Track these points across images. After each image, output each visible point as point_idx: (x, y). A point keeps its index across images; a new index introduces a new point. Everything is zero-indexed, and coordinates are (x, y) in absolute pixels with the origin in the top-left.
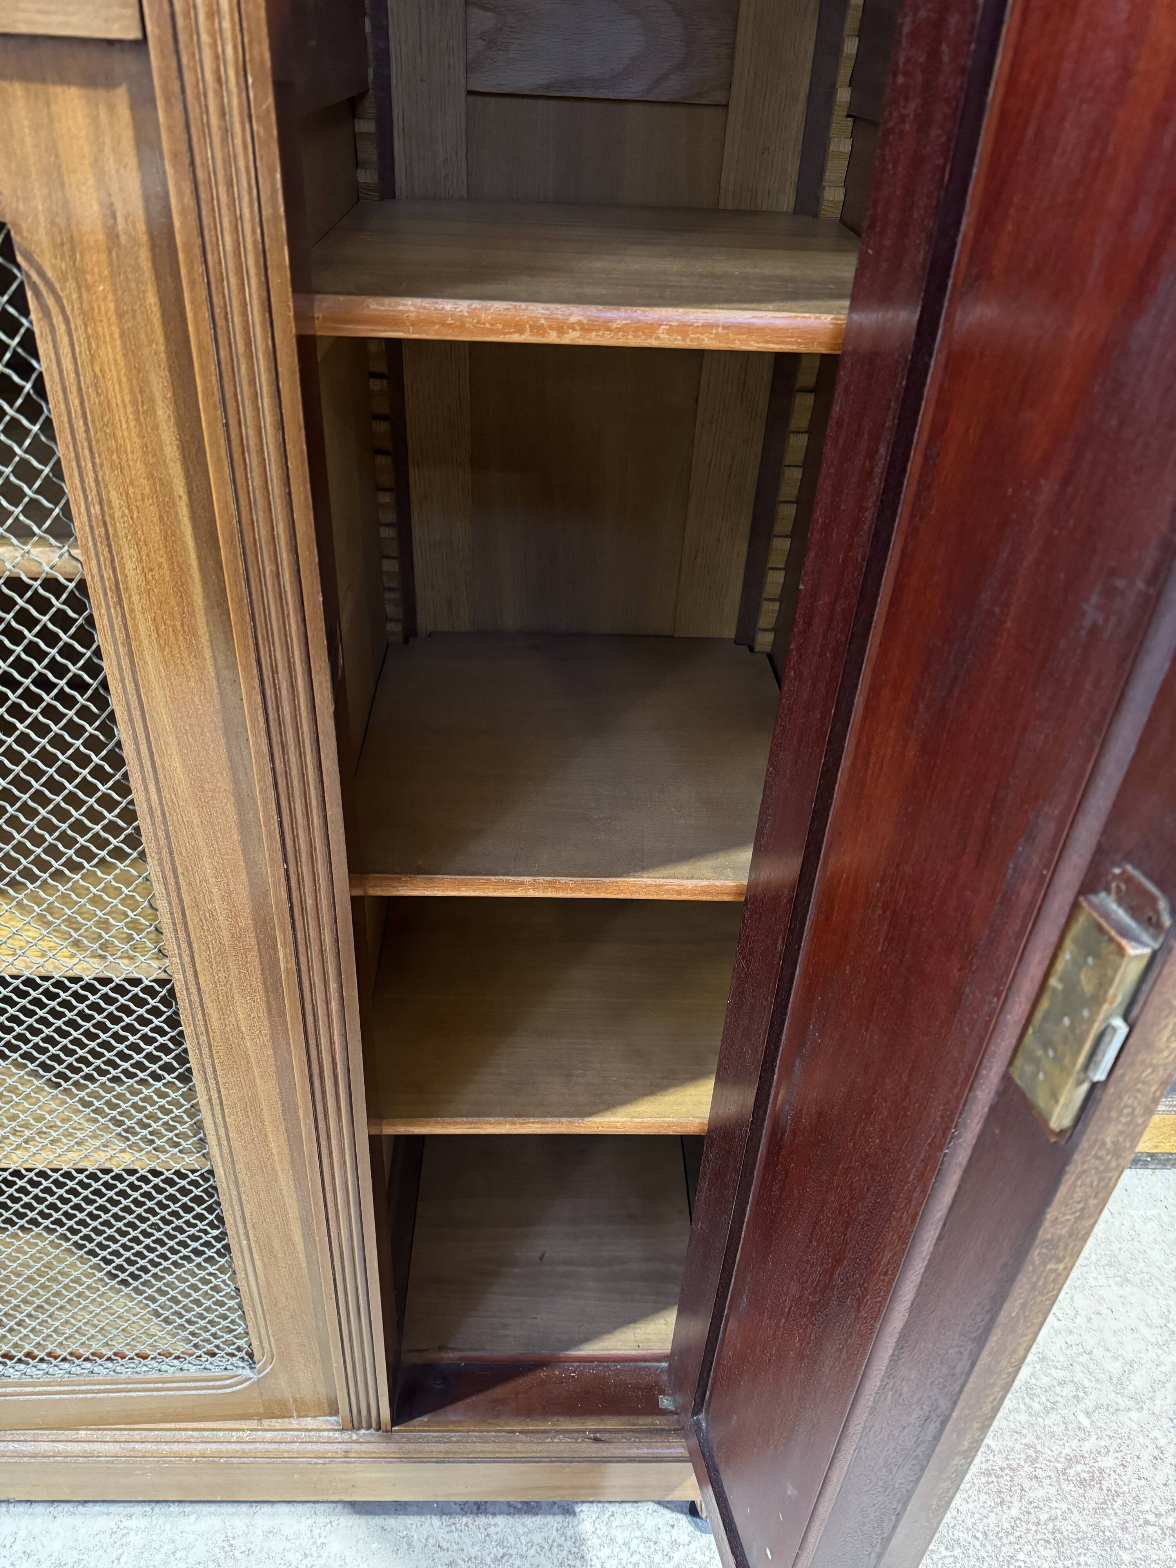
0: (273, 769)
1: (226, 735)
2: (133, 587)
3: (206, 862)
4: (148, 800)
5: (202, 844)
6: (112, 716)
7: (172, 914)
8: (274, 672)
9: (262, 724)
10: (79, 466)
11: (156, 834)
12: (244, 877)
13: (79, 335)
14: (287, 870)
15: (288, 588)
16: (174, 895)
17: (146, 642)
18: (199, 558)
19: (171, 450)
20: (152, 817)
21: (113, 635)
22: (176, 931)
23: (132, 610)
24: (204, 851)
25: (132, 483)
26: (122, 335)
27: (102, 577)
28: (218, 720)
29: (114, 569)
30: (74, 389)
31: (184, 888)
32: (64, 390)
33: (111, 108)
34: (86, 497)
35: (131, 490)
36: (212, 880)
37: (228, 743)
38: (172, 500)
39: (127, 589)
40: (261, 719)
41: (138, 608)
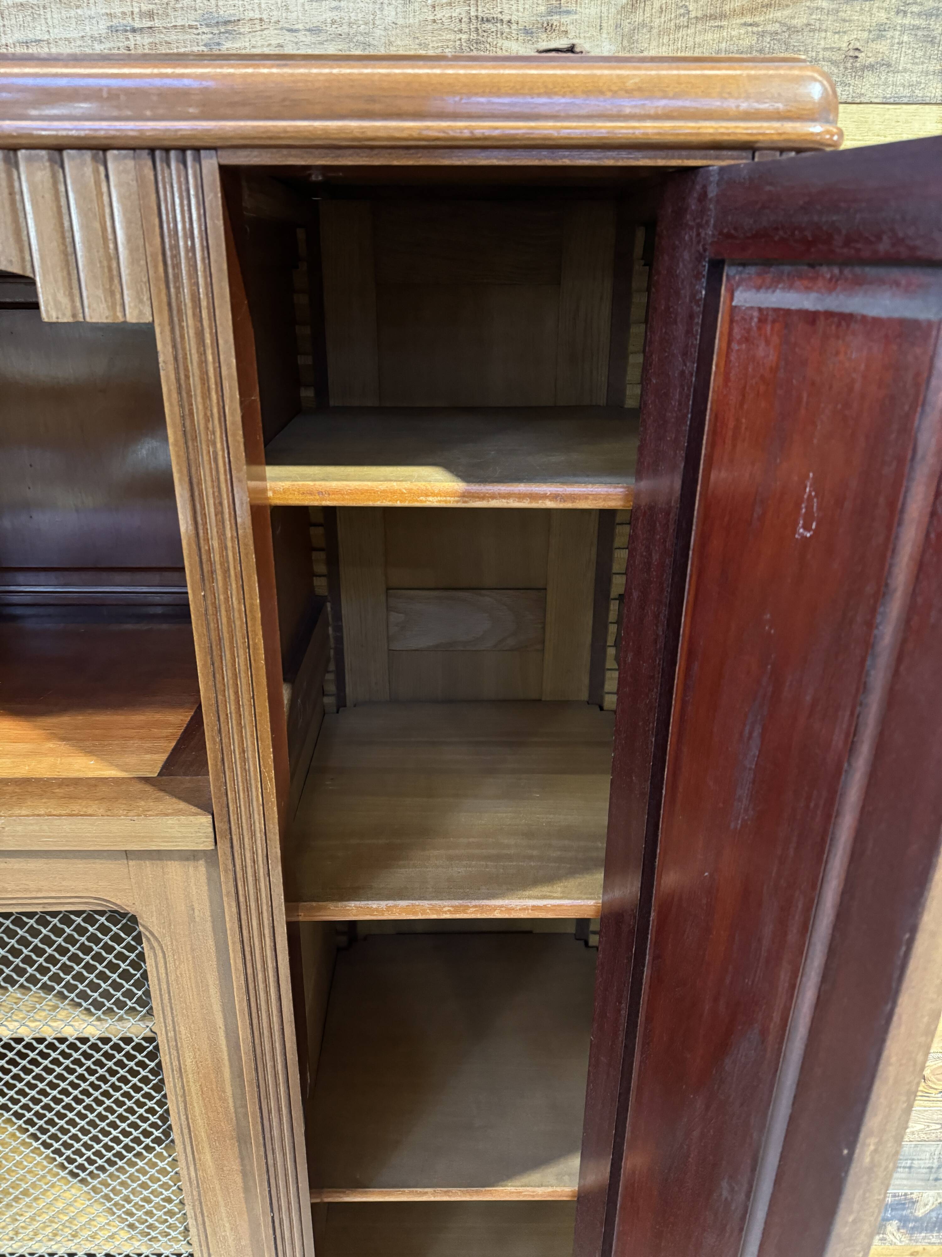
0: (267, 1163)
1: (238, 1141)
2: (189, 1071)
3: (223, 1209)
4: (189, 1174)
5: (220, 1199)
6: (170, 1127)
7: (199, 1236)
8: (270, 1112)
9: (262, 1141)
10: (163, 1013)
11: (192, 1192)
12: (246, 1217)
13: (170, 959)
14: (273, 1217)
15: (280, 1072)
16: (201, 1227)
17: (195, 1097)
18: (229, 1055)
19: (217, 1007)
20: (191, 1183)
21: (176, 1091)
22: (201, 1246)
23: (188, 1082)
24: (222, 1203)
25: (193, 1022)
26: (193, 958)
27: (172, 1064)
28: (234, 1134)
29: (179, 1061)
30: (165, 981)
31: (207, 1224)
32: (159, 980)
33: (196, 868)
34: (166, 1027)
35: (192, 1026)
36: (225, 1219)
37: (239, 1146)
38: (216, 1029)
39: (186, 1071)
40: (261, 1138)
41: (191, 1080)
